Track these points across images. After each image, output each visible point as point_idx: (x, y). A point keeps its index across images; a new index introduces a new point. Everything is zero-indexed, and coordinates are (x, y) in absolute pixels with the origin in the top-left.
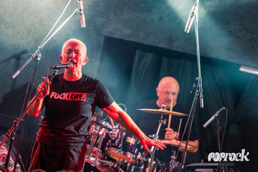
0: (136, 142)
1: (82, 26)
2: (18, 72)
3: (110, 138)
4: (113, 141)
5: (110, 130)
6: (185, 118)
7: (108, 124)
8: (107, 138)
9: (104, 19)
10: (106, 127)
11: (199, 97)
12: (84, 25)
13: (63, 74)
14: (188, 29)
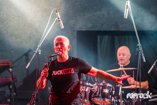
0: (109, 91)
1: (62, 28)
2: (29, 64)
3: (93, 92)
4: (95, 94)
5: (92, 87)
6: (136, 71)
7: (90, 84)
8: (91, 92)
9: (74, 21)
10: (89, 86)
11: (141, 56)
12: (63, 27)
13: (57, 59)
14: (126, 16)
